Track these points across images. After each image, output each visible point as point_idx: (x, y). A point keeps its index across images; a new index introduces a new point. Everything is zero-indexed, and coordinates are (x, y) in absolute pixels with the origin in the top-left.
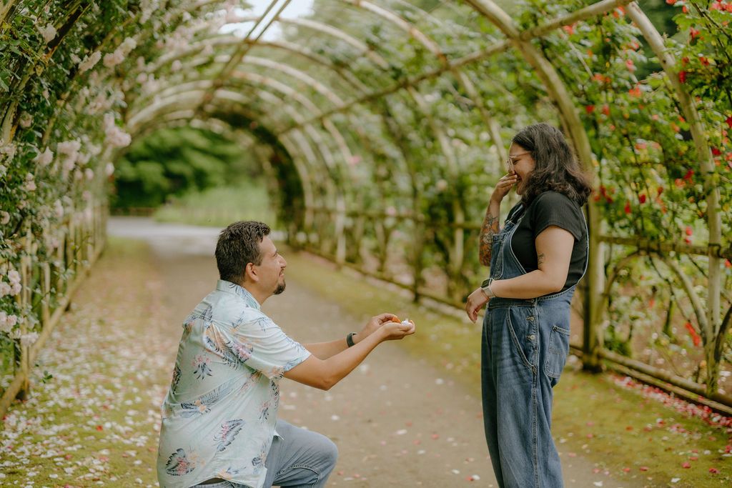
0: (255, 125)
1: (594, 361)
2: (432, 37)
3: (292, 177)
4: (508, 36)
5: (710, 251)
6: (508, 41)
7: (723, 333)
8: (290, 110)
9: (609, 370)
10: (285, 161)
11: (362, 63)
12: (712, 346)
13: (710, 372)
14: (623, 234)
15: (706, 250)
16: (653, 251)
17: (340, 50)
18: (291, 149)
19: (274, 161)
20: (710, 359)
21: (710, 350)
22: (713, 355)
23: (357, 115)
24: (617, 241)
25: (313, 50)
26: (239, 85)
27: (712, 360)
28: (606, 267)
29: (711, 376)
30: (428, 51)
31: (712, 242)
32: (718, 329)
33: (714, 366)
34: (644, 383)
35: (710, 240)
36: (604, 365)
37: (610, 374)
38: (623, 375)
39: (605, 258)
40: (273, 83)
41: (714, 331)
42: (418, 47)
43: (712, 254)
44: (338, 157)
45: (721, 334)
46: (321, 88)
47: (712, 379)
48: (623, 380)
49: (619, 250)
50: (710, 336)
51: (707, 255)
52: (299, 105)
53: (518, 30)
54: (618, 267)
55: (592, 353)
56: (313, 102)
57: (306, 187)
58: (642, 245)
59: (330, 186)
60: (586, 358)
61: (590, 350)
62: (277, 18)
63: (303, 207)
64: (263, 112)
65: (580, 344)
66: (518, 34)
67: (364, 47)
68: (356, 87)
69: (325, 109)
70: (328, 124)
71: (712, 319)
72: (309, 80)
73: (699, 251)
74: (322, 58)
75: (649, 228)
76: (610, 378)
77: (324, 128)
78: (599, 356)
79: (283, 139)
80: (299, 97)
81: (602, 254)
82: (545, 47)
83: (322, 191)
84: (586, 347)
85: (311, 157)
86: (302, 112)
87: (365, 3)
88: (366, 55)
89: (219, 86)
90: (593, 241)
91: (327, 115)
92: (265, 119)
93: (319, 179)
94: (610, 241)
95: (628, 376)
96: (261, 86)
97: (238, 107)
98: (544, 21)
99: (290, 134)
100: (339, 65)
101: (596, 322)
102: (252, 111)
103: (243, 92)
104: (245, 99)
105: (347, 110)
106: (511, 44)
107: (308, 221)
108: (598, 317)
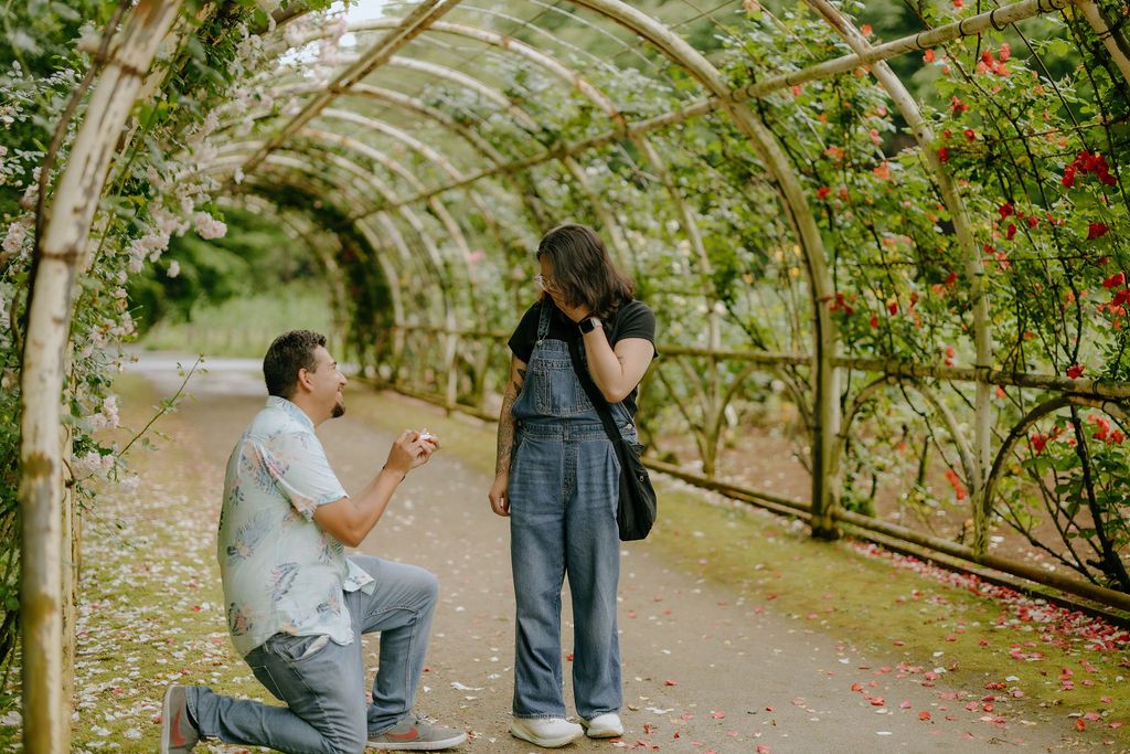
0: (319, 203)
1: (828, 524)
2: (605, 91)
3: (371, 281)
4: (714, 94)
5: (977, 375)
6: (713, 100)
7: (995, 478)
8: (379, 182)
9: (847, 536)
10: (363, 258)
11: (498, 122)
12: (980, 495)
13: (978, 530)
14: (867, 355)
15: (972, 374)
16: (905, 377)
17: (465, 103)
18: (373, 240)
19: (344, 258)
20: (978, 514)
21: (978, 502)
22: (982, 508)
23: (483, 192)
24: (859, 365)
25: (427, 103)
26: (307, 149)
27: (981, 512)
28: (843, 399)
29: (980, 534)
30: (599, 109)
31: (980, 364)
32: (988, 473)
34: (894, 549)
35: (977, 362)
36: (842, 528)
37: (848, 541)
38: (865, 541)
39: (841, 390)
40: (355, 144)
41: (983, 477)
42: (584, 102)
43: (981, 380)
44: (448, 252)
45: (992, 480)
46: (431, 154)
47: (981, 539)
48: (865, 549)
49: (860, 376)
50: (978, 483)
51: (974, 380)
52: (393, 175)
53: (728, 87)
54: (860, 400)
55: (825, 514)
56: (416, 173)
57: (396, 295)
58: (890, 370)
59: (435, 294)
60: (816, 521)
61: (823, 511)
62: (385, 59)
63: (389, 325)
64: (334, 187)
65: (808, 503)
66: (727, 92)
67: (504, 101)
68: (485, 154)
69: (435, 185)
70: (438, 206)
71: (981, 462)
72: (416, 144)
73: (963, 375)
74: (439, 114)
75: (900, 347)
76: (849, 546)
77: (430, 210)
78: (835, 518)
79: (361, 225)
80: (395, 165)
81: (837, 383)
82: (763, 109)
83: (421, 301)
84: (817, 507)
85: (405, 253)
86: (394, 188)
87: (514, 44)
88: (506, 111)
89: (271, 149)
90: (826, 364)
91: (438, 192)
92: (335, 198)
93: (416, 284)
94: (849, 364)
95: (872, 542)
96: (340, 150)
97: (293, 180)
98: (763, 78)
99: (370, 219)
100: (463, 124)
101: (830, 473)
102: (317, 183)
103: (305, 158)
104: (308, 168)
105: (468, 185)
106: (718, 105)
107: (398, 344)
108: (832, 466)
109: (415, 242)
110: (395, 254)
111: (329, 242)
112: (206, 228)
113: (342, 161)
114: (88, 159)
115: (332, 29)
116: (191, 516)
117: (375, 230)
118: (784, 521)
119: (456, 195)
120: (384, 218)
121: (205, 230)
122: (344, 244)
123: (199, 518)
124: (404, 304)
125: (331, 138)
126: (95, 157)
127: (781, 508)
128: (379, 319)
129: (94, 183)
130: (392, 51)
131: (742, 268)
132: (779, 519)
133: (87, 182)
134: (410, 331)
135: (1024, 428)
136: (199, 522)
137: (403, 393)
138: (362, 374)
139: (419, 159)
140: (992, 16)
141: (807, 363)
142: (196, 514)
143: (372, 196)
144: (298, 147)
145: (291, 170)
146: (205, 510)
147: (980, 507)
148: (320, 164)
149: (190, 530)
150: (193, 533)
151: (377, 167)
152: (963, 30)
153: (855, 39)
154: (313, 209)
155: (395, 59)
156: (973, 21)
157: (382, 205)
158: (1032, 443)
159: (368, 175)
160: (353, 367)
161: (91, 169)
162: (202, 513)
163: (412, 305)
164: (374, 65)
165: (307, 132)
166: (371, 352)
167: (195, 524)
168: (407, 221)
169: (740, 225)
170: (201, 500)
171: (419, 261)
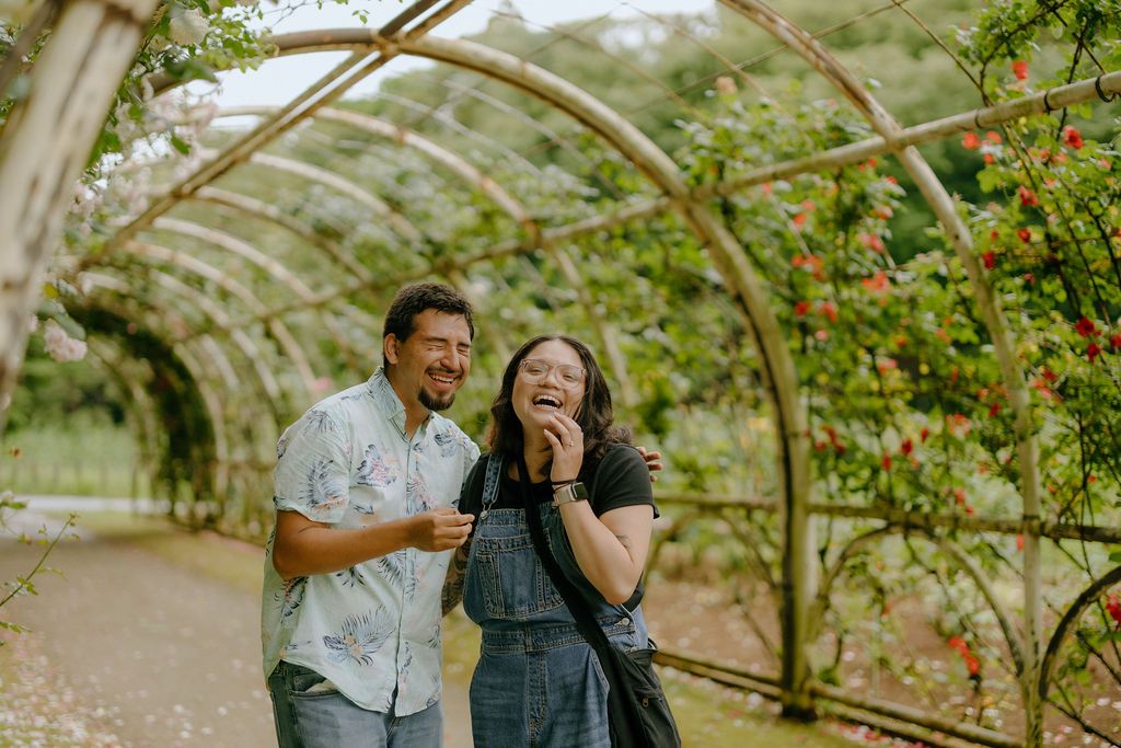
0: (132, 328)
1: (804, 702)
2: (513, 193)
3: (188, 412)
4: (667, 193)
5: (1026, 527)
6: (664, 201)
7: (1055, 654)
8: (208, 304)
9: (829, 716)
10: (178, 385)
11: (370, 231)
12: (1032, 675)
13: (1032, 717)
14: (858, 500)
15: (1018, 526)
16: (916, 527)
17: (331, 210)
18: (193, 367)
19: (156, 387)
20: (1031, 696)
21: (1031, 682)
22: (1037, 688)
23: (338, 314)
24: (847, 512)
25: (283, 211)
26: (127, 266)
27: (1035, 697)
28: (823, 553)
29: (1034, 723)
30: (506, 215)
31: (1030, 513)
32: (1043, 649)
33: (1038, 707)
34: (893, 734)
35: (1025, 509)
36: (821, 706)
37: (830, 722)
38: (854, 723)
39: (818, 542)
40: (187, 261)
41: (1036, 652)
42: (487, 207)
43: (1031, 531)
44: (287, 381)
45: (1051, 656)
46: (278, 271)
47: (1036, 727)
48: (855, 732)
49: (845, 528)
50: (1029, 660)
51: (1021, 532)
52: (224, 295)
53: (686, 184)
54: (849, 553)
55: (801, 690)
56: (256, 292)
57: (218, 428)
58: (894, 518)
59: (267, 426)
60: (788, 698)
61: (796, 685)
62: (247, 158)
63: (209, 460)
64: (152, 308)
65: (776, 675)
66: (685, 190)
67: (382, 208)
68: (349, 270)
69: (278, 304)
70: (278, 328)
71: (1033, 633)
72: (261, 259)
73: (1004, 527)
74: (297, 223)
75: (901, 491)
76: (834, 728)
77: (268, 334)
78: (814, 694)
79: (180, 352)
80: (232, 284)
81: (813, 532)
82: (728, 210)
83: (248, 434)
84: (787, 681)
85: (232, 380)
86: (226, 309)
87: (412, 138)
88: (383, 218)
89: (85, 266)
90: (798, 511)
91: (279, 314)
92: (152, 322)
93: (245, 415)
94: (832, 511)
95: (861, 723)
96: (167, 268)
97: (105, 302)
98: (738, 170)
99: (193, 344)
100: (326, 234)
101: (807, 640)
102: (131, 306)
103: (122, 276)
104: (124, 287)
105: (320, 306)
106: (668, 207)
107: (220, 481)
108: (809, 631)
109: (247, 368)
110: (219, 383)
111: (140, 370)
112: (59, 347)
113: (168, 281)
114: (34, 184)
115: (198, 114)
116: (11, 707)
117: (196, 357)
118: (739, 696)
119: (305, 318)
120: (209, 344)
121: (59, 351)
122: (158, 372)
123: (21, 708)
124: (228, 437)
125: (158, 252)
126: (49, 180)
127: (733, 681)
128: (196, 452)
129: (44, 231)
130: (259, 147)
131: (675, 397)
132: (728, 693)
133: (31, 230)
134: (234, 468)
135: (1098, 593)
136: (21, 715)
137: (222, 534)
138: (172, 514)
139: (261, 276)
140: (1097, 83)
141: (771, 510)
142: (16, 703)
143: (198, 318)
144: (117, 263)
145: (103, 290)
146: (26, 696)
147: (1033, 689)
148: (138, 283)
149: (13, 728)
150: (18, 733)
151: (210, 288)
152: (1050, 102)
153: (882, 120)
154: (125, 334)
155: (258, 158)
156: (1066, 91)
157: (208, 327)
158: (1107, 612)
159: (195, 294)
160: (163, 505)
161: (40, 203)
162: (25, 701)
163: (238, 437)
164: (233, 164)
165: (132, 246)
166: (186, 489)
167: (17, 717)
168: (237, 347)
169: (675, 348)
170: (19, 682)
171: (250, 389)
